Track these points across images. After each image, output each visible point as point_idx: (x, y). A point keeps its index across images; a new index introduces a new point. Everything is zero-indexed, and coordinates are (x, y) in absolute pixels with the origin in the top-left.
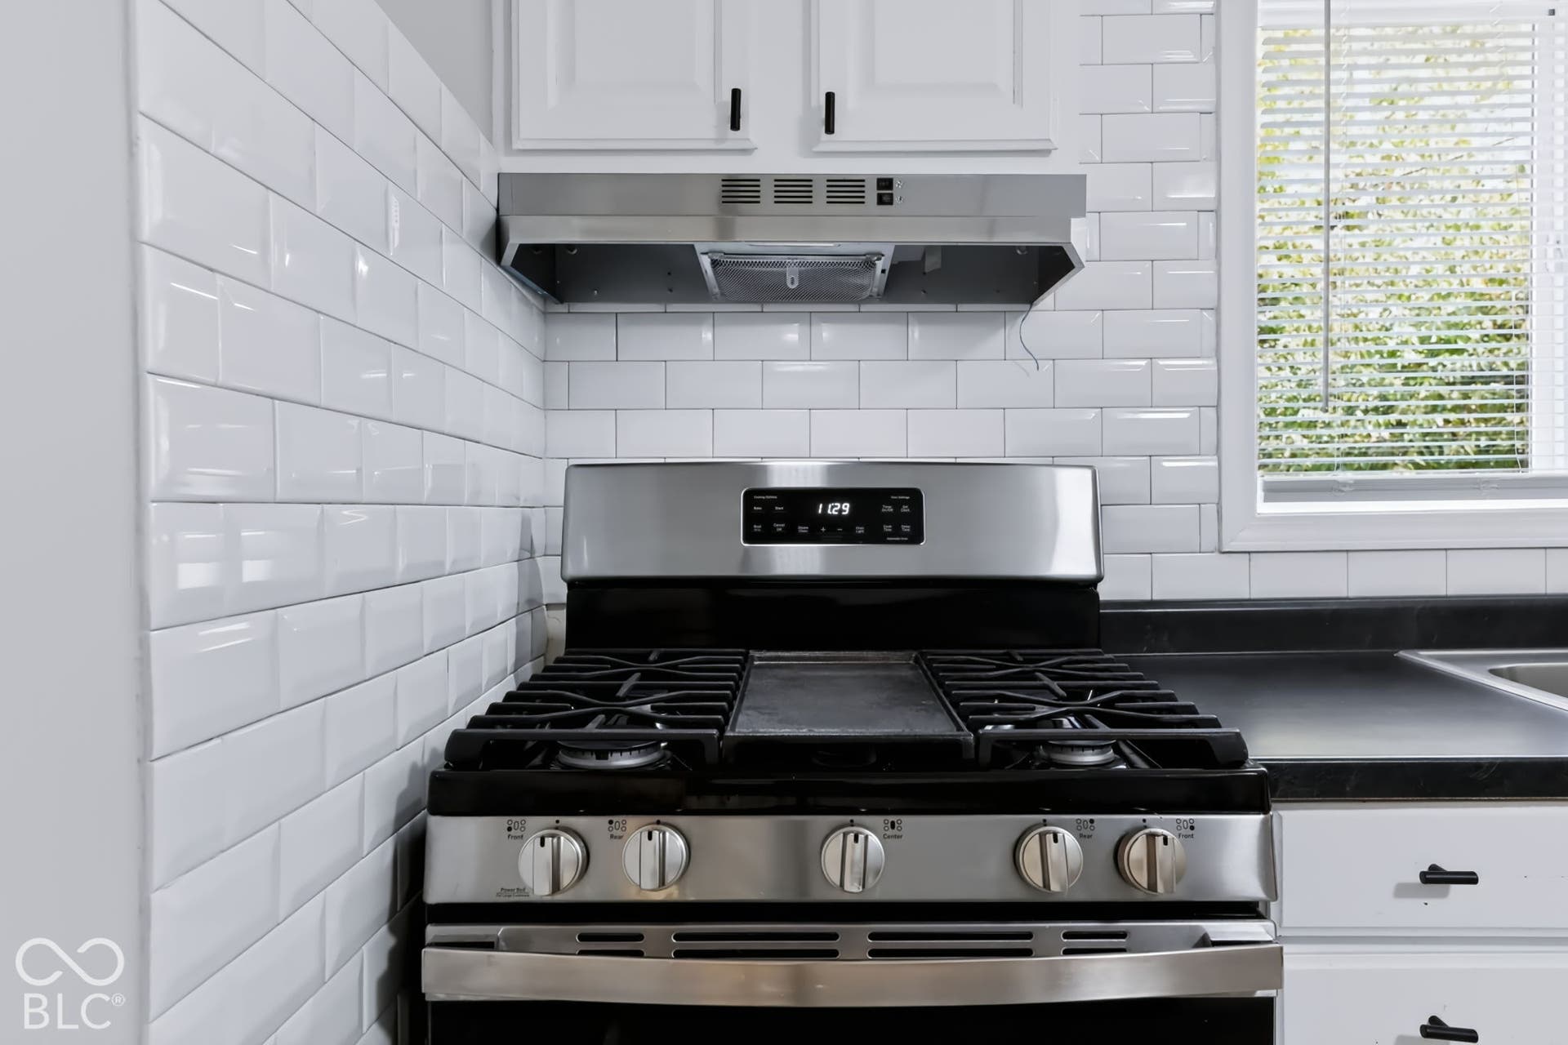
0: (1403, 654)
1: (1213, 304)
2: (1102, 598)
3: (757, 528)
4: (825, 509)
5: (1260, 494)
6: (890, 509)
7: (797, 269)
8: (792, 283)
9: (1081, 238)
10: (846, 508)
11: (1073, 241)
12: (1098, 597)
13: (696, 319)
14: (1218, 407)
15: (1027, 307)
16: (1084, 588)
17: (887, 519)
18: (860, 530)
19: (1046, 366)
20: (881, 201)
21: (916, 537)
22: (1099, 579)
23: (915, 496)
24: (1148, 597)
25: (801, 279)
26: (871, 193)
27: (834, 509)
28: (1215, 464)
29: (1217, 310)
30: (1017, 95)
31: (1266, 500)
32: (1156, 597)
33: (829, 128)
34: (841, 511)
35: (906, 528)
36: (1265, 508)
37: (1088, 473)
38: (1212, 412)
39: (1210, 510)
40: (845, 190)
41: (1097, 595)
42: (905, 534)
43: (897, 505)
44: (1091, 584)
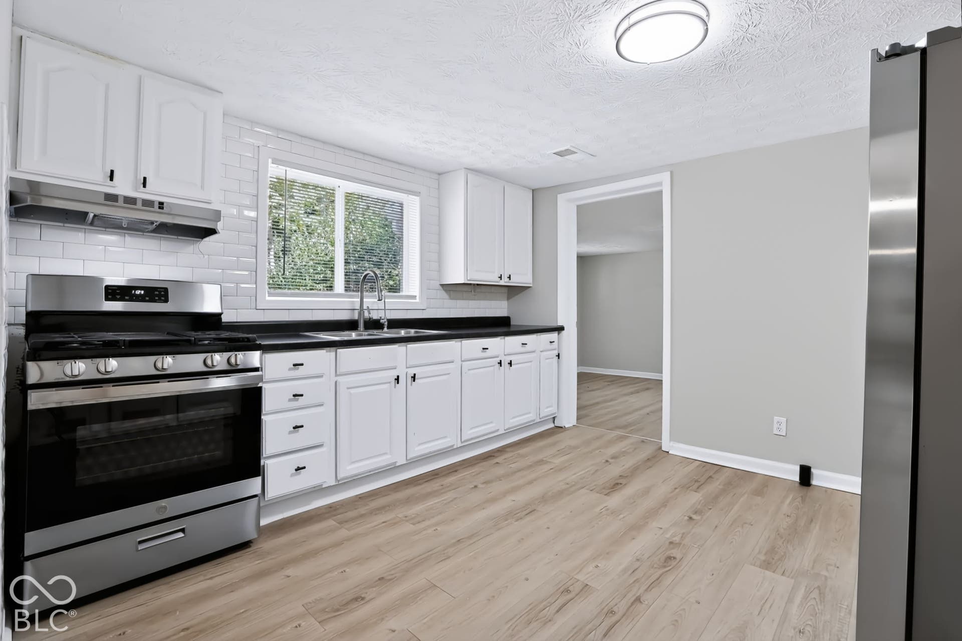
0: (301, 333)
1: (255, 245)
2: (223, 321)
3: (110, 297)
4: (135, 292)
5: (267, 295)
6: (157, 293)
7: (127, 221)
8: (125, 225)
9: (219, 226)
10: (142, 292)
11: (218, 228)
12: (221, 320)
13: (79, 230)
14: (256, 272)
15: (201, 240)
16: (218, 316)
17: (157, 295)
18: (147, 298)
19: (206, 257)
20: (160, 208)
21: (166, 301)
22: (222, 313)
23: (166, 290)
24: (235, 321)
25: (128, 224)
26: (157, 205)
27: (138, 292)
28: (255, 286)
29: (256, 247)
30: (202, 187)
31: (269, 296)
32: (238, 321)
33: (144, 186)
34: (140, 293)
35: (163, 298)
36: (268, 298)
37: (219, 286)
38: (254, 273)
39: (254, 298)
40: (148, 203)
41: (221, 319)
42: (163, 300)
43: (161, 292)
44: (219, 315)
